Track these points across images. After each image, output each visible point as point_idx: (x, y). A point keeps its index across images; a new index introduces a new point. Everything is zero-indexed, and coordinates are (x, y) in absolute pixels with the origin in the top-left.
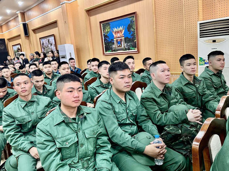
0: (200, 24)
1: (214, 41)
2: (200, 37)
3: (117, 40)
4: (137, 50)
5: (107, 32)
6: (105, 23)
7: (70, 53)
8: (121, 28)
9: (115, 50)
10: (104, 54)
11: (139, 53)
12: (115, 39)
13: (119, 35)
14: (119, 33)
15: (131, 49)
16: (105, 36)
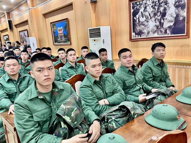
0: (89, 30)
1: (95, 40)
2: (90, 38)
3: (60, 35)
4: (69, 43)
5: (55, 30)
6: (53, 24)
7: (33, 43)
8: (61, 28)
9: (59, 42)
10: (54, 44)
11: (71, 45)
12: (59, 35)
13: (61, 32)
14: (60, 31)
15: (68, 42)
16: (54, 32)
